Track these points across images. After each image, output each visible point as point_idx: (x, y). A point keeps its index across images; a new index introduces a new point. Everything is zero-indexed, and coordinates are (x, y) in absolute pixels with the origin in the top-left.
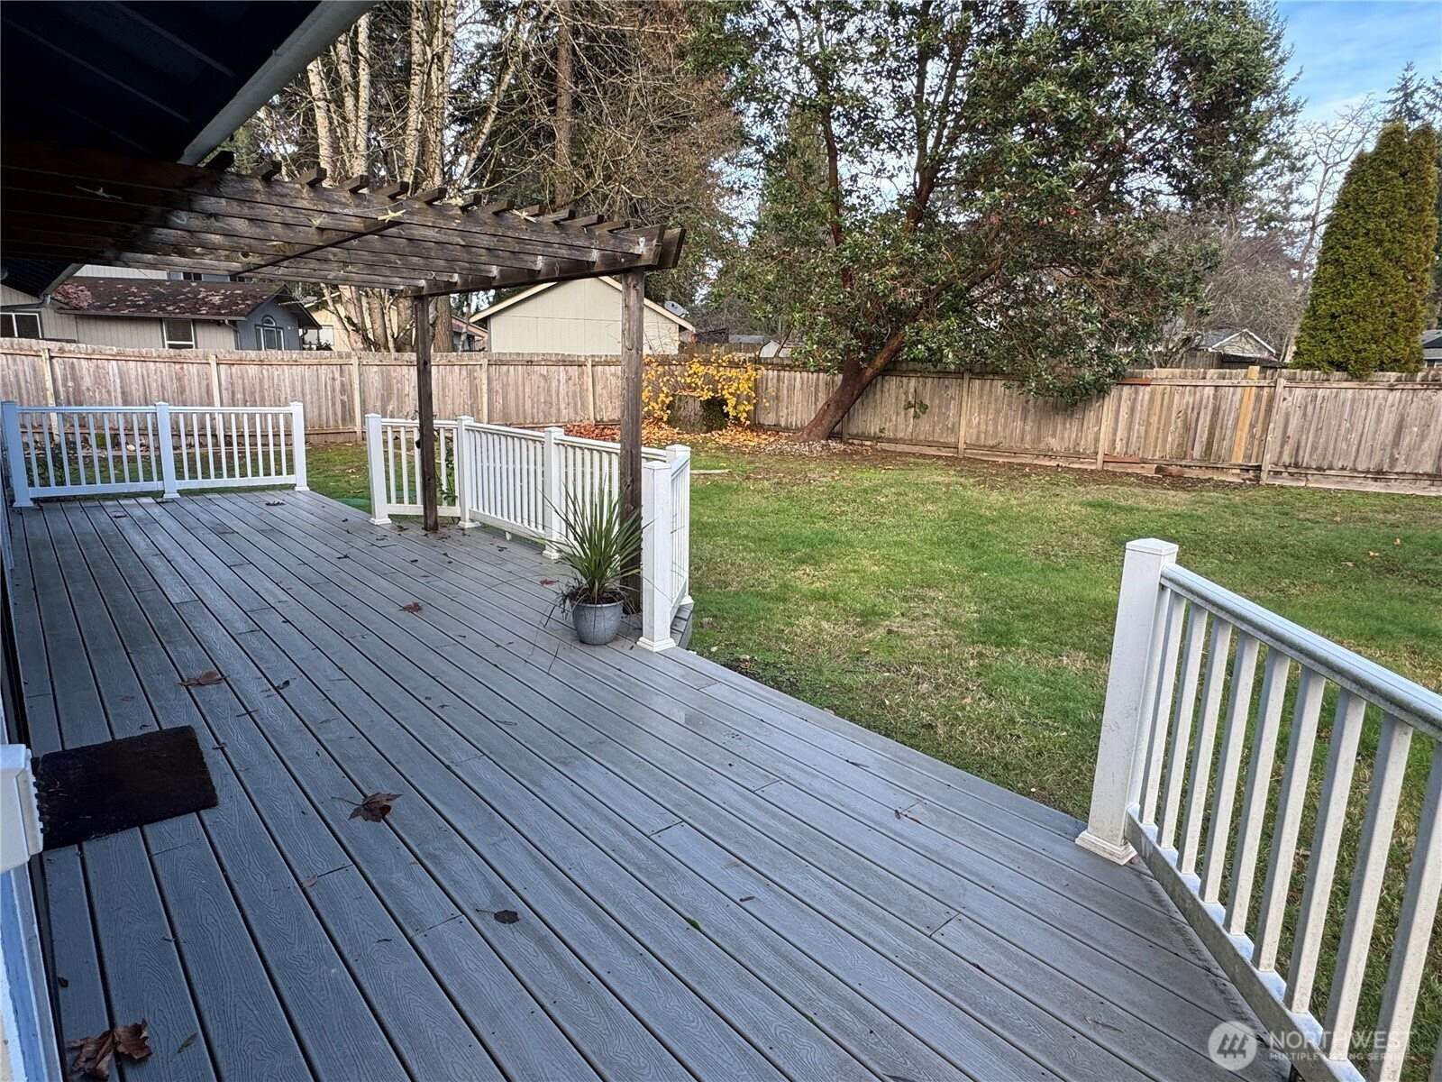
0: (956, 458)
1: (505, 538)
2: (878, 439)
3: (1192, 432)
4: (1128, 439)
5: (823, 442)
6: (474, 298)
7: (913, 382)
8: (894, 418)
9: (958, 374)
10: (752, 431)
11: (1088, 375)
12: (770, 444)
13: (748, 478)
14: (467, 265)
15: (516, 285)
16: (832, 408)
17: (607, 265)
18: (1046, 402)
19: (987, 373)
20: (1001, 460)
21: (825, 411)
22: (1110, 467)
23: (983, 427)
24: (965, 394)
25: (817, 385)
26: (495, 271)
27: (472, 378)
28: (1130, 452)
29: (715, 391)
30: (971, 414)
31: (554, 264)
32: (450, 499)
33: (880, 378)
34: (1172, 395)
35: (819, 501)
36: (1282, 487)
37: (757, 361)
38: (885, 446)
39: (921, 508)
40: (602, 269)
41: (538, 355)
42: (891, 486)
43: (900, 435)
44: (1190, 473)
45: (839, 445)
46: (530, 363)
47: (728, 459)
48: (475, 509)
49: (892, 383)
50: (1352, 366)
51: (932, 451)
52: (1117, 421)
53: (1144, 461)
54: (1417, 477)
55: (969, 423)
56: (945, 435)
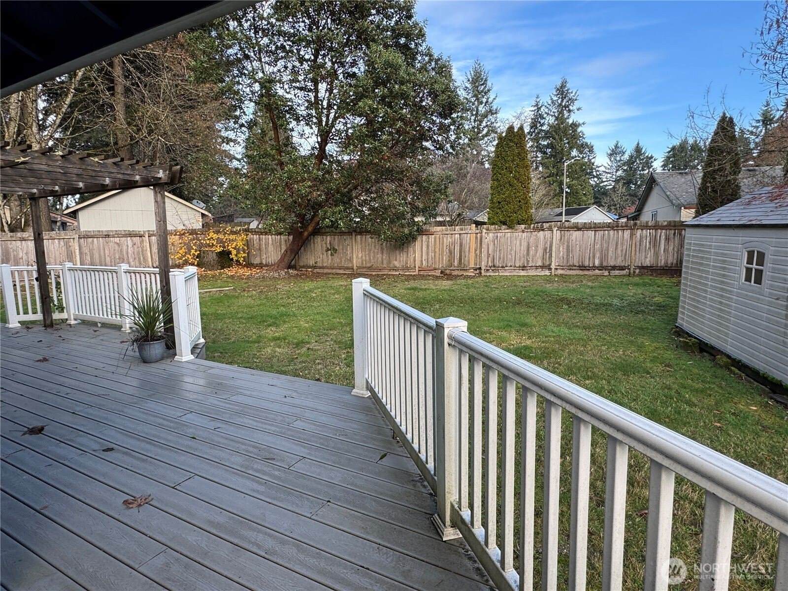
0: (353, 274)
1: (98, 326)
2: (315, 267)
3: (453, 254)
4: (428, 259)
5: (286, 270)
6: (65, 200)
7: (329, 238)
8: (321, 256)
9: (348, 233)
10: (247, 267)
11: (407, 232)
12: (257, 273)
13: (244, 290)
14: (64, 182)
15: (94, 192)
16: (289, 252)
17: (144, 182)
18: (391, 245)
19: (363, 232)
20: (374, 273)
21: (285, 255)
22: (422, 273)
23: (364, 258)
24: (354, 242)
25: (281, 242)
26: (81, 185)
27: (68, 247)
28: (429, 265)
29: (224, 247)
30: (358, 252)
31: (115, 182)
32: (60, 309)
33: (312, 236)
34: (443, 239)
35: (282, 298)
36: (490, 276)
37: (247, 231)
38: (318, 270)
39: (332, 296)
40: (141, 184)
41: (112, 231)
42: (319, 288)
43: (325, 265)
44: (455, 273)
45: (294, 272)
46: (108, 236)
47: (233, 282)
48: (77, 313)
49: (318, 239)
50: (508, 223)
51: (342, 272)
52: (422, 252)
53: (435, 269)
54: (537, 268)
55: (357, 257)
56: (346, 263)
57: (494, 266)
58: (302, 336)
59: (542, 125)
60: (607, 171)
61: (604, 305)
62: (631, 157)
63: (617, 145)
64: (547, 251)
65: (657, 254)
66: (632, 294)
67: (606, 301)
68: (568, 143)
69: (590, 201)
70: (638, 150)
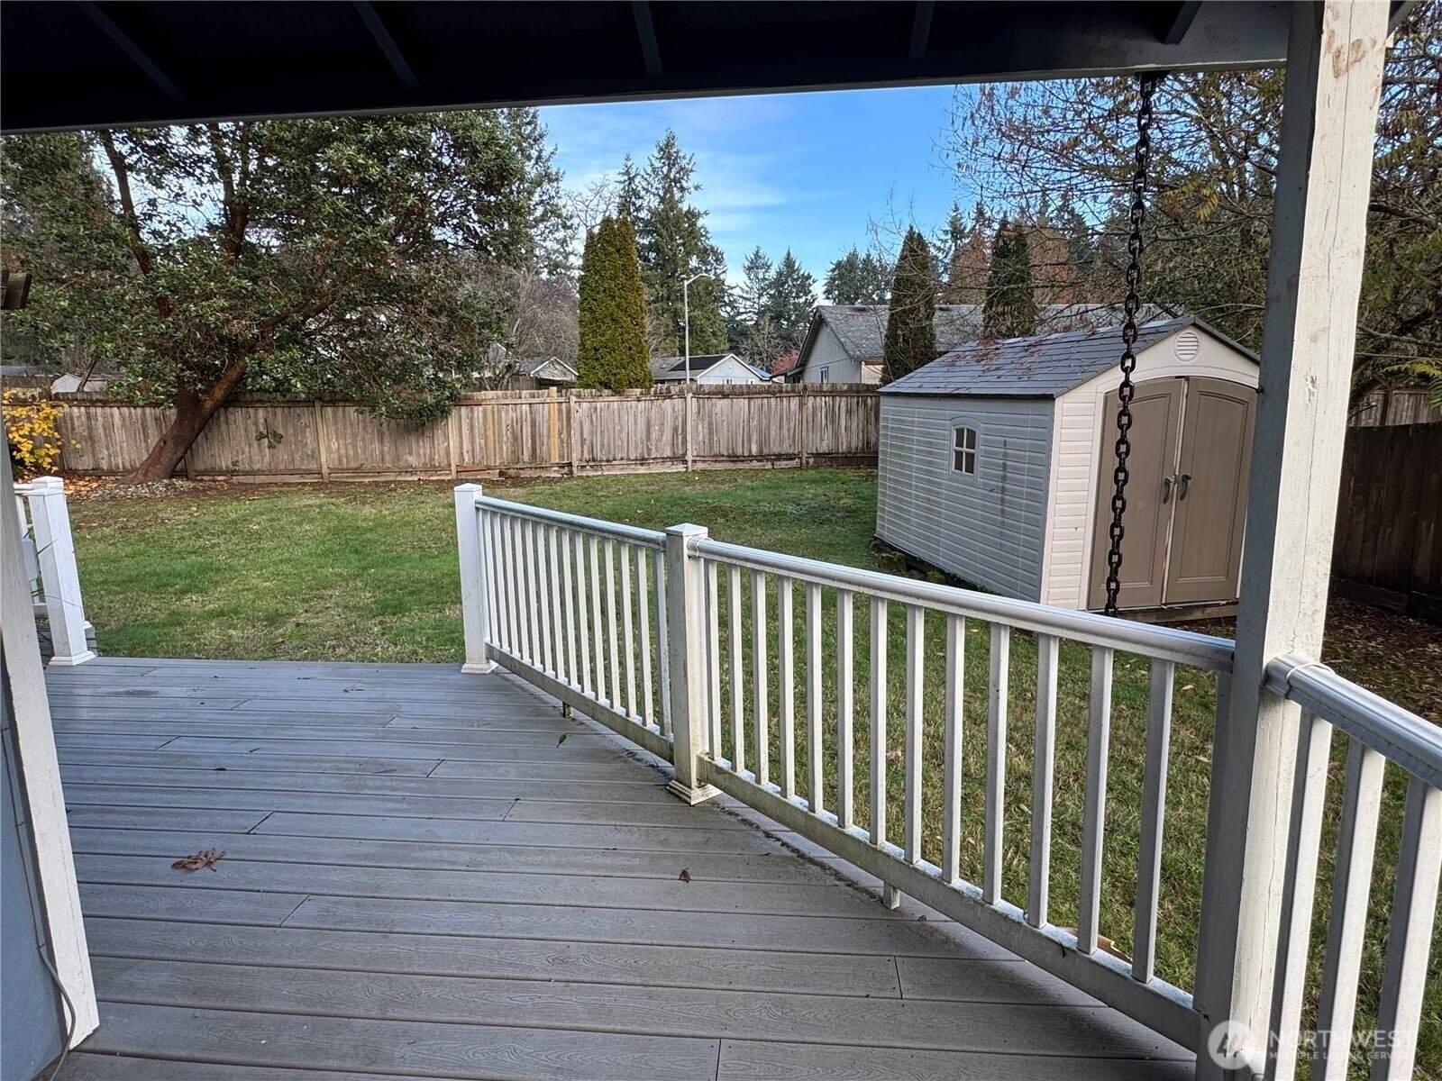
0: (322, 483)
2: (233, 473)
3: (520, 440)
4: (473, 450)
5: (165, 481)
7: (261, 413)
8: (247, 450)
9: (309, 403)
10: (64, 478)
11: (430, 400)
16: (170, 444)
18: (398, 425)
19: (339, 401)
20: (366, 480)
21: (162, 449)
22: (463, 476)
23: (343, 451)
24: (319, 420)
25: (147, 421)
28: (477, 461)
30: (329, 440)
33: (222, 410)
34: (499, 412)
35: (182, 538)
36: (588, 477)
37: (53, 397)
38: (241, 479)
39: (298, 529)
42: (261, 514)
43: (257, 466)
44: (525, 474)
45: (187, 483)
49: (238, 415)
50: (615, 386)
51: (295, 479)
52: (461, 437)
53: (489, 468)
54: (664, 459)
55: (328, 449)
56: (306, 462)
57: (594, 460)
58: (269, 605)
59: (638, 209)
60: (745, 295)
61: (776, 514)
62: (780, 274)
63: (758, 252)
64: (679, 432)
65: (836, 435)
66: (810, 496)
67: (777, 509)
68: (683, 244)
69: (722, 347)
70: (789, 263)
